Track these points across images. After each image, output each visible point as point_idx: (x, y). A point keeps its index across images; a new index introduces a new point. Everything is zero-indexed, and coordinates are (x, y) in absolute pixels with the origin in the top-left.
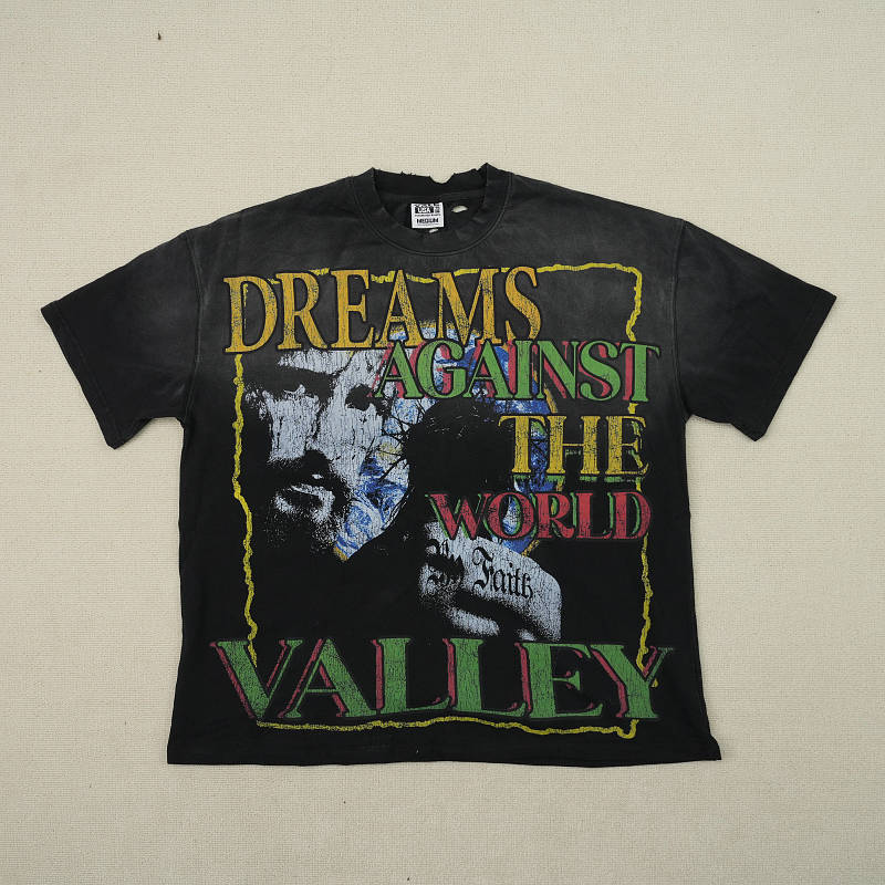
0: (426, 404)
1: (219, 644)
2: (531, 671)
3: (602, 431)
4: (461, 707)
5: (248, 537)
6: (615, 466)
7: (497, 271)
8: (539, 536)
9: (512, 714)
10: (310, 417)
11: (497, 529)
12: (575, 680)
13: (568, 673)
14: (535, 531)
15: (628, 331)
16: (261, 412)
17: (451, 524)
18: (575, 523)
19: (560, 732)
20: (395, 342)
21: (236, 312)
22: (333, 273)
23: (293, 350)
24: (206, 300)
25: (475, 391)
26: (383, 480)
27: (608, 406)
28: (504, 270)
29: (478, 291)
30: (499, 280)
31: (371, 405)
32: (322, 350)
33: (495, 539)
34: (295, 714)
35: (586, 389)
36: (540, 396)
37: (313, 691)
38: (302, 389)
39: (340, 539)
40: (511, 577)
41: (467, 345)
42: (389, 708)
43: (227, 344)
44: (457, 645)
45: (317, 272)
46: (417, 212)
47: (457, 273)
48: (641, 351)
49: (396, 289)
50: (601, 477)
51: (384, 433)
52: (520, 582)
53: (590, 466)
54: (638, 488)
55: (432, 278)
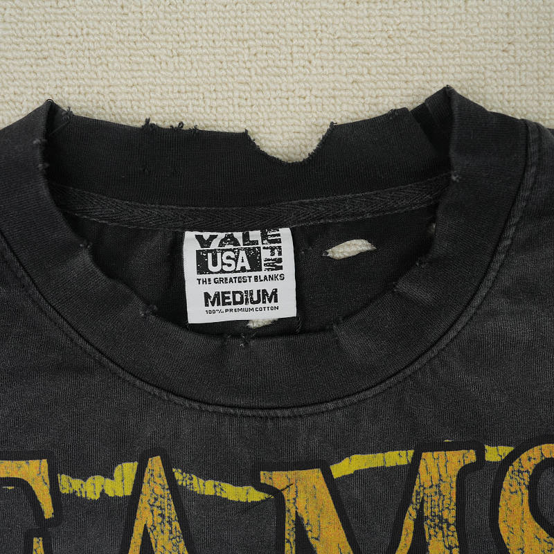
7: (471, 456)
28: (494, 454)
29: (409, 523)
30: (479, 489)
46: (202, 268)
47: (341, 469)
49: (144, 517)
55: (261, 487)
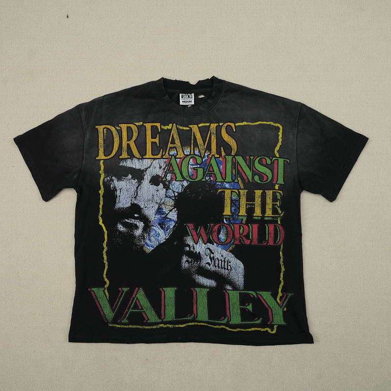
0: (185, 184)
1: (92, 289)
2: (230, 303)
3: (263, 197)
4: (199, 318)
5: (105, 242)
6: (269, 212)
7: (218, 124)
8: (235, 243)
9: (221, 322)
10: (133, 189)
11: (216, 240)
12: (250, 307)
13: (247, 304)
14: (233, 241)
15: (276, 152)
16: (112, 186)
17: (196, 237)
18: (251, 238)
19: (243, 330)
20: (172, 156)
21: (101, 141)
22: (144, 124)
23: (126, 159)
24: (88, 136)
25: (207, 178)
26: (166, 218)
27: (267, 186)
28: (221, 124)
29: (209, 134)
30: (219, 129)
31: (161, 184)
32: (139, 159)
33: (215, 244)
34: (125, 321)
35: (257, 178)
36: (236, 181)
37: (133, 310)
38: (130, 176)
39: (146, 244)
40: (222, 261)
41: (204, 158)
42: (168, 319)
43: (97, 155)
44: (198, 291)
45: (137, 124)
46: (182, 97)
47: (200, 125)
48: (281, 161)
49: (173, 132)
50: (263, 217)
51: (166, 196)
52: (226, 264)
53: (258, 212)
54: (279, 223)
55: (189, 127)
